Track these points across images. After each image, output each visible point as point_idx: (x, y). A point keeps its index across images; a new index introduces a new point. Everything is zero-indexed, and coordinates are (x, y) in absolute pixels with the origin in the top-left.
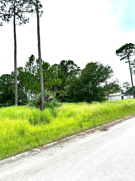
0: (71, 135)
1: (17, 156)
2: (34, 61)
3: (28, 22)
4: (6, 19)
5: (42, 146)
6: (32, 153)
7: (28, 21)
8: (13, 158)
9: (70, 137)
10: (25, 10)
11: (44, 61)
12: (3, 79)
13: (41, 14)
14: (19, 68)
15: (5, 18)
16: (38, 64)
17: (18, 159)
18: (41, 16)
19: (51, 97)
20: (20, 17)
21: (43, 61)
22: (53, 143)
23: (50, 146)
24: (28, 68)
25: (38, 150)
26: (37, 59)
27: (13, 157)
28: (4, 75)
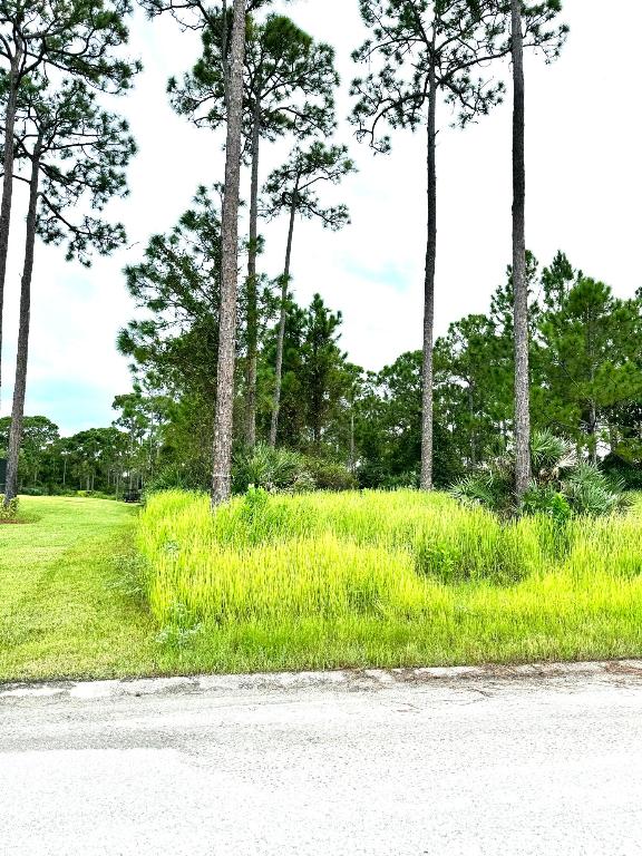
0: (575, 659)
1: (303, 675)
2: (532, 281)
3: (500, 101)
4: (405, 118)
5: (408, 665)
6: (356, 683)
7: (497, 95)
8: (286, 678)
9: (563, 667)
10: (483, 53)
11: (580, 274)
12: (401, 371)
13: (560, 45)
14: (467, 319)
15: (401, 113)
16: (554, 294)
17: (299, 687)
18: (557, 53)
19: (563, 463)
20: (460, 92)
21: (576, 275)
22: (460, 670)
23: (445, 679)
24: (503, 318)
25: (385, 677)
26: (545, 271)
27: (285, 674)
28: (407, 356)
